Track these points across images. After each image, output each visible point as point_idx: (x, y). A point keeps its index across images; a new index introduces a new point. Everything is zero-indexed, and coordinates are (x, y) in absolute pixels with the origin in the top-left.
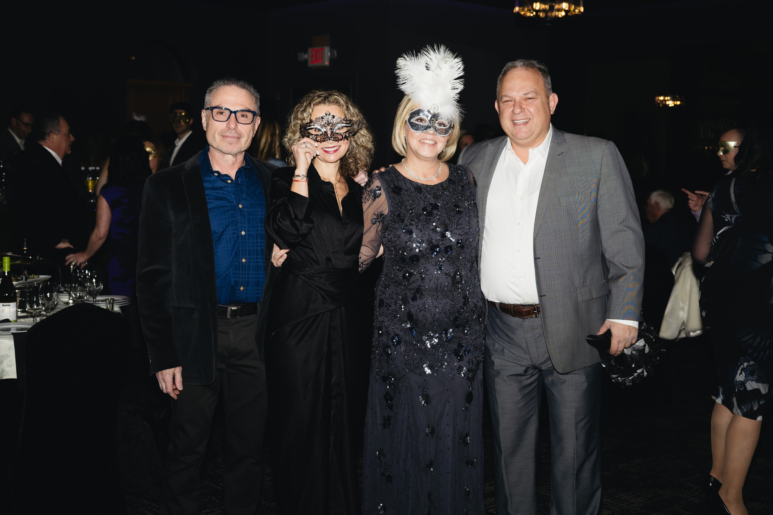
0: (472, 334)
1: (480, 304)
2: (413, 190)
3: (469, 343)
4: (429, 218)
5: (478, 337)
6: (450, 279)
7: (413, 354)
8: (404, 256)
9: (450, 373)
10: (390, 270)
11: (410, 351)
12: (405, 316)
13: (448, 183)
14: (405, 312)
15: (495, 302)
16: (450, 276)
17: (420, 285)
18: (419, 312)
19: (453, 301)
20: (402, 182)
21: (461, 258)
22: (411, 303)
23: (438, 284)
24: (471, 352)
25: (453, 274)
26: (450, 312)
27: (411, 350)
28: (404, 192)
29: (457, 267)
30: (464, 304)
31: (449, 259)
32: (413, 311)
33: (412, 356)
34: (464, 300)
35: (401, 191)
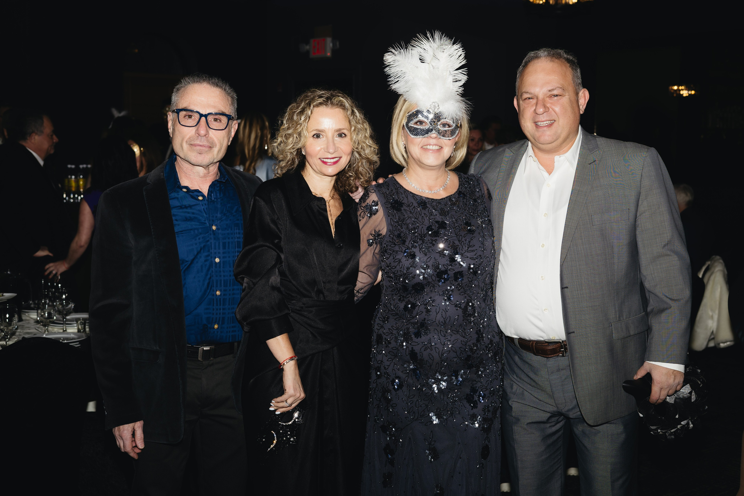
0: (486, 376)
1: (497, 339)
2: (415, 204)
3: (484, 387)
4: (435, 238)
5: (495, 379)
6: (460, 311)
7: (417, 400)
8: (405, 284)
9: (462, 423)
10: (390, 300)
11: (414, 397)
12: (407, 356)
13: (457, 196)
14: (408, 350)
15: (514, 338)
16: (460, 307)
17: (425, 319)
18: (424, 350)
19: (464, 337)
20: (403, 196)
21: (473, 286)
22: (415, 339)
23: (446, 317)
24: (486, 397)
25: (464, 305)
26: (462, 351)
27: (415, 395)
28: (404, 207)
29: (469, 296)
30: (478, 340)
31: (459, 287)
32: (417, 349)
33: (416, 402)
34: (477, 336)
35: (402, 206)
